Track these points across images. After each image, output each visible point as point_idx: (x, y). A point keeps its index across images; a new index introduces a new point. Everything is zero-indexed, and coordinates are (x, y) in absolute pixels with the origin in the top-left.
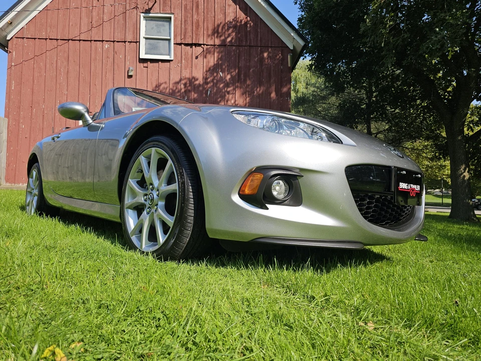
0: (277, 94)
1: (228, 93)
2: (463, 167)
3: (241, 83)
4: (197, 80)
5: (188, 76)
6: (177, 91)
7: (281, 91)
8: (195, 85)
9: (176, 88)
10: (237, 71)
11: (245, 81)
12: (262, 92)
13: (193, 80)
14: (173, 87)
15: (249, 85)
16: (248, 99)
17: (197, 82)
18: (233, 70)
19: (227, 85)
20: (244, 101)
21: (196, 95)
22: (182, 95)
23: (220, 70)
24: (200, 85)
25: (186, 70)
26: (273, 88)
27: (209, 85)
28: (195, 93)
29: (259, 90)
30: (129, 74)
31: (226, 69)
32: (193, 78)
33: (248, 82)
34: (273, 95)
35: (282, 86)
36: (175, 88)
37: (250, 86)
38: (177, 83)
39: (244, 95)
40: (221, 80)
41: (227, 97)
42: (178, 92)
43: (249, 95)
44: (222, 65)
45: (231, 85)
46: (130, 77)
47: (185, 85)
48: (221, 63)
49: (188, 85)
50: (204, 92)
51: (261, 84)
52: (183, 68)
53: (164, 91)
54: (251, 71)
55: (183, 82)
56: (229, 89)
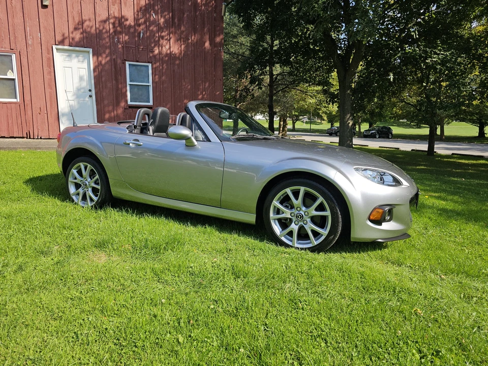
0: (210, 44)
1: (163, 38)
2: (349, 116)
3: (175, 27)
4: (127, 20)
5: (117, 15)
6: (104, 31)
7: (215, 41)
8: (125, 26)
9: (104, 28)
10: (171, 15)
11: (179, 26)
12: (197, 40)
13: (123, 20)
14: (100, 26)
15: (183, 32)
16: (183, 46)
17: (128, 23)
18: (166, 13)
19: (160, 29)
20: (178, 49)
21: (127, 38)
22: (111, 36)
23: (152, 12)
24: (130, 26)
25: (114, 5)
26: (207, 37)
27: (141, 27)
28: (126, 35)
29: (193, 38)
30: (44, 4)
31: (159, 11)
32: (122, 17)
33: (182, 28)
34: (207, 44)
35: (215, 36)
36: (101, 28)
37: (184, 34)
38: (105, 21)
39: (179, 42)
40: (155, 23)
41: (161, 43)
42: (106, 32)
43: (184, 42)
44: (154, 5)
45: (165, 30)
46: (45, 7)
47: (114, 24)
48: (153, 3)
49: (117, 25)
50: (136, 34)
51: (195, 31)
52: (110, 4)
53: (89, 30)
54: (185, 16)
55: (112, 21)
56: (163, 34)
